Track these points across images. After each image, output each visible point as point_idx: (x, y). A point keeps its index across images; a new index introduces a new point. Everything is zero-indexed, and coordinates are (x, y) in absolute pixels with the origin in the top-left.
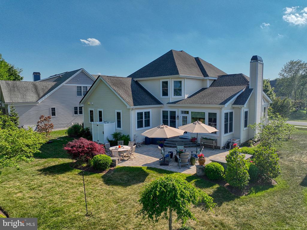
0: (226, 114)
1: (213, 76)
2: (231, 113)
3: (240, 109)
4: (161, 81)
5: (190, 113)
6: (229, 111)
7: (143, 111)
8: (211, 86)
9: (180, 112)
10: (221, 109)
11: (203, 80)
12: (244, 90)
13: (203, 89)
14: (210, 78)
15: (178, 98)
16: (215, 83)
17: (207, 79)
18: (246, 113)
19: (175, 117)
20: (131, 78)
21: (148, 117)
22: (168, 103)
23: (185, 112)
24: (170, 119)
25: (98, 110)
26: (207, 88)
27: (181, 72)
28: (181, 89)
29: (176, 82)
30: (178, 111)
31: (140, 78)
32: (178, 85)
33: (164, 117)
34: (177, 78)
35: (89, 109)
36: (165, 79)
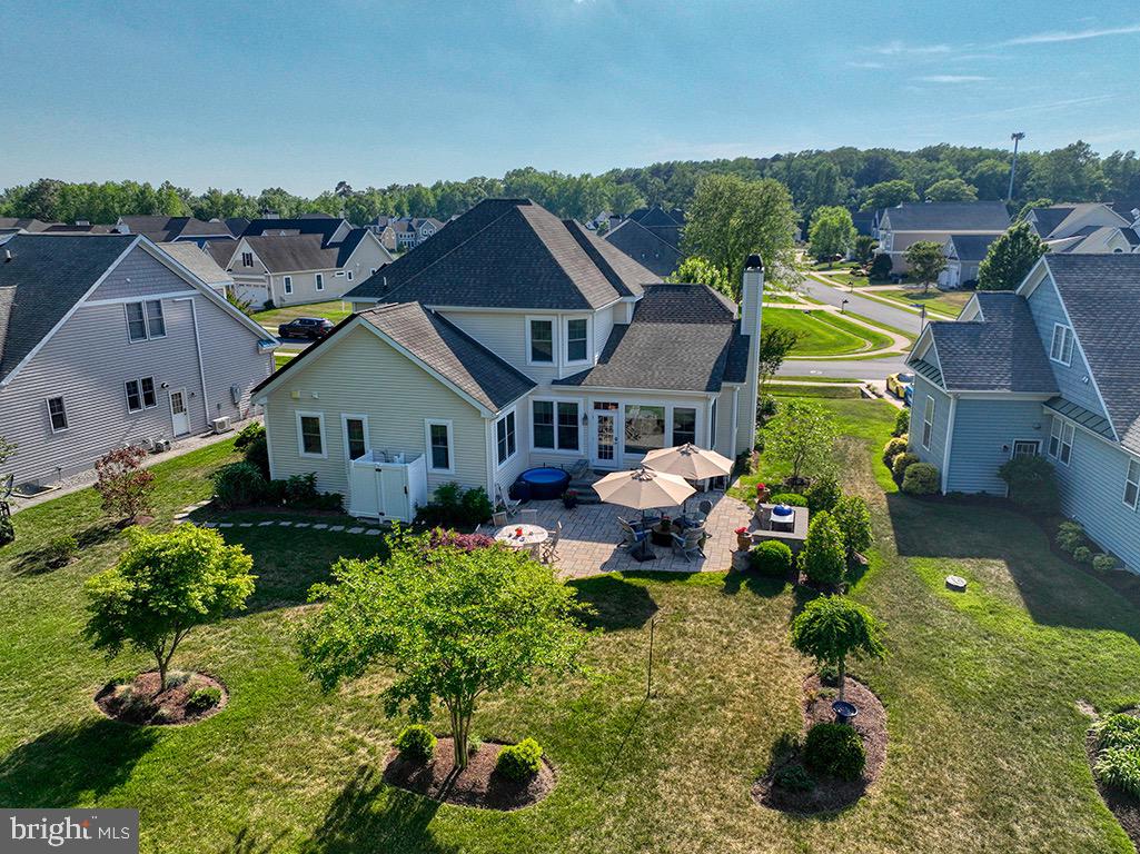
1: (635, 288)
2: (715, 403)
3: (734, 390)
4: (530, 320)
5: (622, 408)
7: (507, 415)
8: (633, 319)
9: (590, 406)
10: (709, 399)
11: (618, 306)
13: (620, 330)
14: (634, 300)
16: (639, 312)
17: (625, 303)
19: (576, 417)
20: (416, 302)
21: (511, 428)
22: (555, 382)
23: (606, 406)
24: (559, 423)
25: (345, 416)
26: (628, 326)
27: (589, 298)
28: (585, 342)
29: (572, 325)
30: (586, 403)
31: (451, 304)
32: (578, 331)
33: (537, 418)
34: (578, 315)
35: (300, 413)
36: (541, 315)
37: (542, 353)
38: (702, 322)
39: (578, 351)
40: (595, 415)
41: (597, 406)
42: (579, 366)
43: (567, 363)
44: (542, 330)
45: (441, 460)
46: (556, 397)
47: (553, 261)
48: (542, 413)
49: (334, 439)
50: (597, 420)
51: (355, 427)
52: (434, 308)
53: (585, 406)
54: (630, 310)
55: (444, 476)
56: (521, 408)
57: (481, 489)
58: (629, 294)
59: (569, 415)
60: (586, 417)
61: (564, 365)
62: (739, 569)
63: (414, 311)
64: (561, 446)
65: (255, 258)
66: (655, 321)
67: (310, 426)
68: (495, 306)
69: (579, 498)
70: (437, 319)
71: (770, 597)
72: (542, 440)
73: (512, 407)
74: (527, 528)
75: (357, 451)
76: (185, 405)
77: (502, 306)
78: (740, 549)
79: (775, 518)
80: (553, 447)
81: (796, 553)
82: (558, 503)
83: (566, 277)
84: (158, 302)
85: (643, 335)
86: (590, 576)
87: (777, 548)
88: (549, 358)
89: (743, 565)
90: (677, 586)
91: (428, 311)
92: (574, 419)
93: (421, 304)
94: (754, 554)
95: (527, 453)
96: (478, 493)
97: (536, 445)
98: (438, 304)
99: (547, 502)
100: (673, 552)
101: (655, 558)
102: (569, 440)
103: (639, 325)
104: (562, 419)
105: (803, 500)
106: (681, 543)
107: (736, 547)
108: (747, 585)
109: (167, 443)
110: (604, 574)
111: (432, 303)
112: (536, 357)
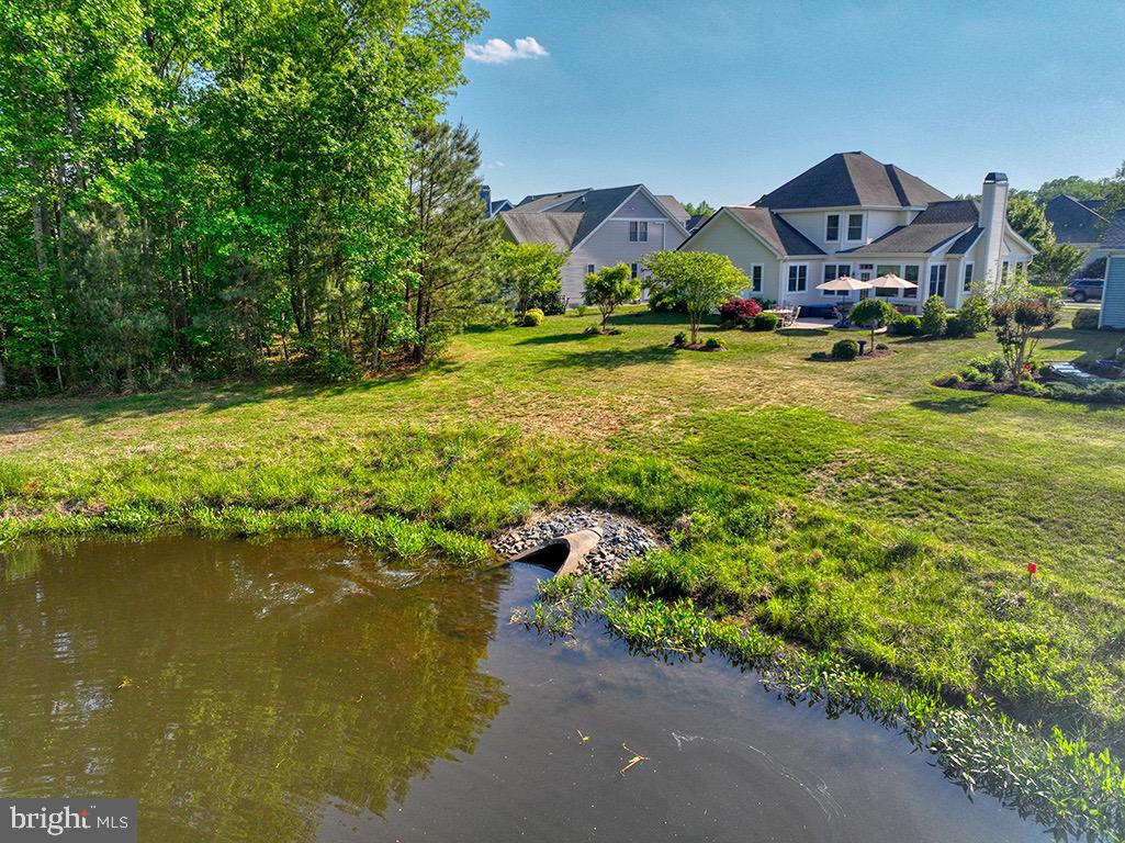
0: (934, 268)
1: (918, 203)
2: (943, 268)
3: (958, 260)
4: (827, 215)
5: (875, 268)
6: (939, 263)
7: (798, 264)
8: (913, 222)
9: (858, 267)
10: (926, 259)
11: (899, 212)
12: (968, 231)
13: (899, 228)
14: (912, 209)
15: (855, 243)
16: (920, 217)
17: (905, 211)
18: (969, 267)
20: (767, 209)
21: (802, 275)
22: (838, 253)
23: (867, 267)
26: (908, 226)
28: (860, 229)
29: (852, 217)
30: (854, 265)
31: (785, 208)
32: (856, 221)
33: (827, 276)
34: (855, 210)
36: (834, 211)
37: (832, 235)
39: (855, 233)
41: (862, 267)
43: (847, 242)
44: (834, 221)
46: (838, 263)
48: (830, 273)
52: (775, 211)
53: (853, 268)
55: (757, 293)
57: (775, 302)
60: (853, 274)
61: (844, 241)
62: (890, 332)
66: (926, 223)
68: (808, 207)
70: (777, 217)
73: (806, 263)
77: (811, 207)
83: (854, 189)
84: (646, 223)
88: (836, 239)
89: (892, 329)
93: (770, 210)
98: (778, 209)
111: (775, 208)
112: (829, 238)
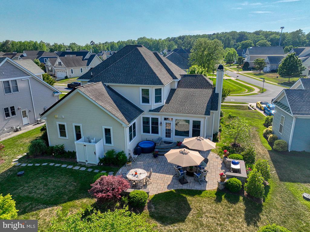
1: (178, 76)
4: (141, 89)
5: (174, 120)
7: (132, 124)
8: (178, 87)
9: (163, 119)
10: (206, 118)
13: (173, 91)
16: (180, 84)
17: (175, 81)
19: (158, 123)
20: (101, 82)
21: (134, 128)
22: (150, 111)
23: (169, 119)
24: (152, 125)
25: (74, 124)
26: (176, 89)
27: (162, 81)
28: (161, 96)
29: (156, 90)
30: (161, 118)
31: (113, 83)
32: (158, 92)
33: (144, 123)
34: (158, 87)
35: (58, 123)
36: (145, 87)
37: (146, 100)
38: (201, 88)
39: (158, 99)
40: (164, 122)
42: (159, 105)
43: (155, 104)
44: (146, 92)
45: (108, 140)
46: (151, 116)
47: (150, 67)
48: (146, 121)
49: (71, 133)
50: (165, 124)
51: (78, 128)
52: (107, 84)
53: (161, 120)
54: (176, 84)
55: (110, 147)
56: (138, 121)
57: (123, 152)
58: (176, 78)
59: (155, 122)
60: (161, 123)
61: (153, 105)
62: (221, 189)
63: (100, 86)
64: (152, 133)
65: (62, 63)
66: (185, 88)
67: (62, 127)
68: (129, 83)
69: (159, 153)
70: (109, 89)
71: (235, 204)
72: (146, 130)
73: (135, 121)
74: (139, 171)
75: (79, 137)
76: (27, 114)
77: (131, 84)
78: (221, 181)
79: (233, 166)
80: (149, 132)
81: (243, 183)
82: (151, 155)
83: (154, 73)
84: (16, 80)
85: (181, 92)
86: (163, 192)
87: (236, 182)
88: (148, 102)
89: (222, 187)
90: (197, 197)
91: (105, 85)
92: (157, 123)
93: (103, 83)
94: (227, 183)
95: (140, 135)
96: (122, 153)
97: (144, 132)
98: (108, 83)
99: (148, 154)
100: (195, 180)
101: (188, 182)
102: (155, 131)
103: (179, 89)
104: (153, 123)
105: (242, 157)
106: (198, 177)
107: (219, 180)
108: (225, 197)
109: (20, 128)
110: (169, 190)
111: (106, 82)
112: (143, 102)
